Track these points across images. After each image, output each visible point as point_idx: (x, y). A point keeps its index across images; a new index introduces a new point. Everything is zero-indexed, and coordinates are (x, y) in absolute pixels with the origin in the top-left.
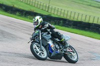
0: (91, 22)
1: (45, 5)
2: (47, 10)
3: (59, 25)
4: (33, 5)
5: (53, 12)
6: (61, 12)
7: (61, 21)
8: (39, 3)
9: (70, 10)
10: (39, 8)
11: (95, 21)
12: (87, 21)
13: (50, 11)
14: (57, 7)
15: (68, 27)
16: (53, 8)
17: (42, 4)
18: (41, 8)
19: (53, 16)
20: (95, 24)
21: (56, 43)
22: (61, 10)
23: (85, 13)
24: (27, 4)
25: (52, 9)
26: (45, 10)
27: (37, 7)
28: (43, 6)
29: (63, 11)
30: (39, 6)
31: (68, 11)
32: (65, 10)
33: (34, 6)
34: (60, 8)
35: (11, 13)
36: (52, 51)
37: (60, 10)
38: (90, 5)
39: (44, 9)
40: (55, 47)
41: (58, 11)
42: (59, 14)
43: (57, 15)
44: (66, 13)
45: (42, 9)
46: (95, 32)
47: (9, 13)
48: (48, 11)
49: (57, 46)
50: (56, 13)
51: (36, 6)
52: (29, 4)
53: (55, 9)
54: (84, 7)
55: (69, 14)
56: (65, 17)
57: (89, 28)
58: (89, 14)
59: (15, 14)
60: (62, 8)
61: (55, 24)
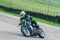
0: (36, 12)
1: (8, 1)
2: (9, 5)
5: (13, 6)
6: (18, 6)
7: (18, 11)
8: (5, 0)
9: (23, 4)
10: (5, 4)
11: (38, 11)
12: (33, 11)
13: (11, 5)
16: (14, 3)
19: (13, 8)
20: (38, 13)
21: (34, 27)
22: (18, 4)
23: (32, 6)
25: (12, 4)
28: (7, 2)
29: (19, 5)
30: (5, 2)
31: (22, 5)
32: (20, 5)
33: (2, 2)
34: (17, 3)
36: (32, 32)
37: (17, 5)
38: (36, 2)
40: (34, 29)
42: (17, 7)
43: (16, 7)
45: (7, 4)
46: (38, 18)
49: (35, 28)
50: (15, 6)
51: (3, 2)
53: (14, 4)
54: (32, 3)
55: (23, 7)
56: (20, 9)
57: (35, 15)
58: (35, 7)
60: (20, 4)
61: (15, 13)
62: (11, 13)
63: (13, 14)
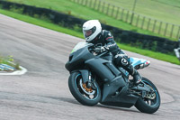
1: (126, 12)
2: (129, 21)
3: (150, 49)
4: (105, 12)
5: (140, 25)
6: (154, 25)
7: (155, 43)
8: (116, 9)
10: (116, 18)
13: (134, 24)
14: (148, 17)
15: (166, 53)
17: (120, 10)
18: (119, 18)
19: (140, 32)
22: (155, 21)
24: (93, 9)
25: (138, 19)
26: (126, 22)
27: (112, 16)
28: (122, 13)
29: (158, 24)
30: (115, 14)
31: (167, 24)
32: (161, 23)
33: (107, 14)
34: (153, 18)
35: (65, 26)
37: (152, 22)
39: (124, 20)
41: (149, 24)
42: (151, 30)
43: (147, 30)
44: (163, 27)
45: (121, 20)
47: (60, 26)
48: (130, 24)
50: (145, 27)
51: (110, 13)
52: (98, 11)
53: (144, 20)
55: (169, 29)
56: (162, 35)
59: (73, 29)
60: (156, 18)
61: (144, 47)
62: (132, 46)
63: (138, 50)
